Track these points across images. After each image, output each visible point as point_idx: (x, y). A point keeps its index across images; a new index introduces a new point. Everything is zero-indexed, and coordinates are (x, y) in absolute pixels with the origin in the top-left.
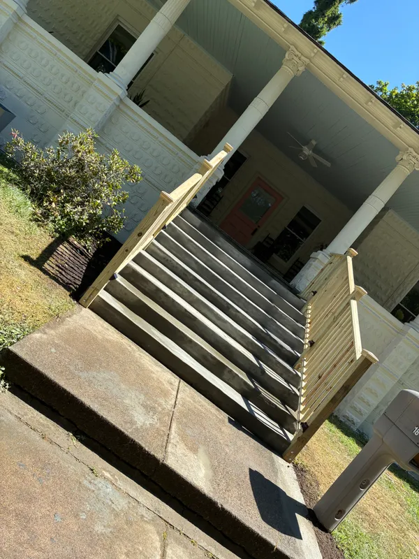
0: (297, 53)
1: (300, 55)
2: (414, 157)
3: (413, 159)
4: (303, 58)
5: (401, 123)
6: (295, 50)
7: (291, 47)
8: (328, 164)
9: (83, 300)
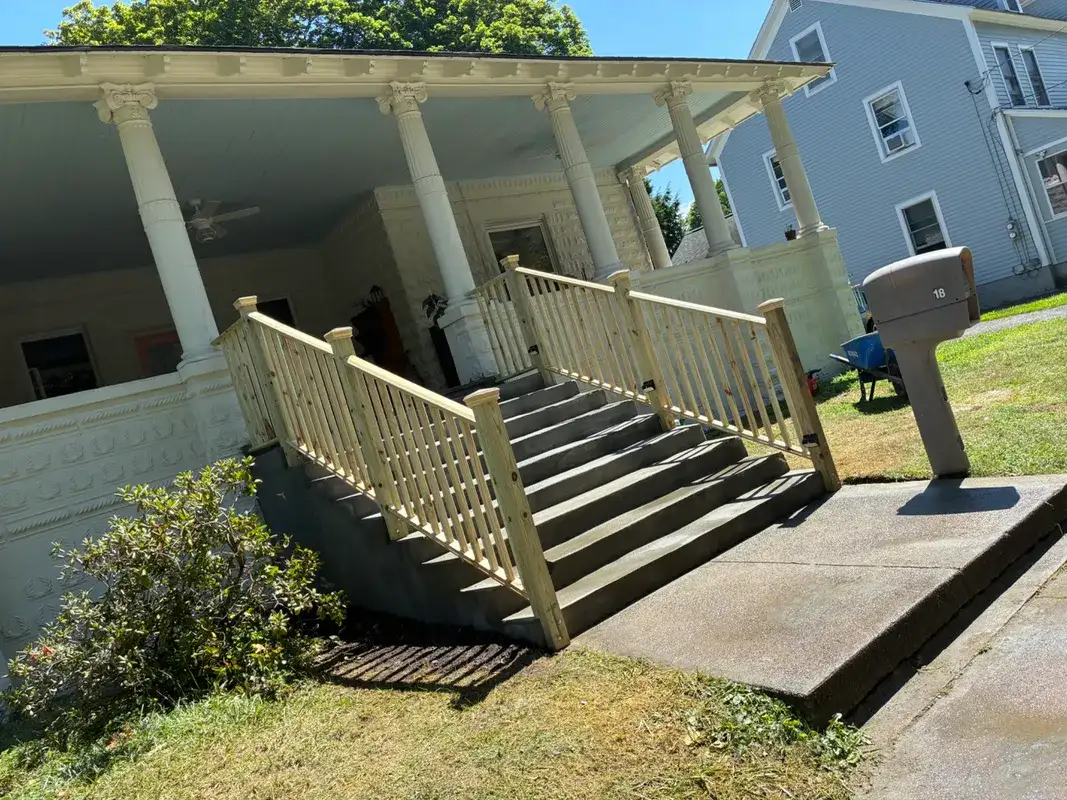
0: (122, 88)
1: (129, 87)
2: (406, 89)
3: (408, 93)
4: (137, 88)
5: (369, 60)
6: (116, 87)
7: (103, 86)
8: (256, 210)
9: (557, 641)
